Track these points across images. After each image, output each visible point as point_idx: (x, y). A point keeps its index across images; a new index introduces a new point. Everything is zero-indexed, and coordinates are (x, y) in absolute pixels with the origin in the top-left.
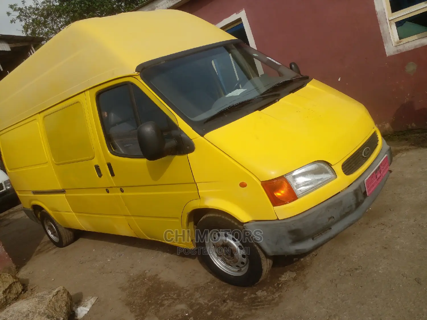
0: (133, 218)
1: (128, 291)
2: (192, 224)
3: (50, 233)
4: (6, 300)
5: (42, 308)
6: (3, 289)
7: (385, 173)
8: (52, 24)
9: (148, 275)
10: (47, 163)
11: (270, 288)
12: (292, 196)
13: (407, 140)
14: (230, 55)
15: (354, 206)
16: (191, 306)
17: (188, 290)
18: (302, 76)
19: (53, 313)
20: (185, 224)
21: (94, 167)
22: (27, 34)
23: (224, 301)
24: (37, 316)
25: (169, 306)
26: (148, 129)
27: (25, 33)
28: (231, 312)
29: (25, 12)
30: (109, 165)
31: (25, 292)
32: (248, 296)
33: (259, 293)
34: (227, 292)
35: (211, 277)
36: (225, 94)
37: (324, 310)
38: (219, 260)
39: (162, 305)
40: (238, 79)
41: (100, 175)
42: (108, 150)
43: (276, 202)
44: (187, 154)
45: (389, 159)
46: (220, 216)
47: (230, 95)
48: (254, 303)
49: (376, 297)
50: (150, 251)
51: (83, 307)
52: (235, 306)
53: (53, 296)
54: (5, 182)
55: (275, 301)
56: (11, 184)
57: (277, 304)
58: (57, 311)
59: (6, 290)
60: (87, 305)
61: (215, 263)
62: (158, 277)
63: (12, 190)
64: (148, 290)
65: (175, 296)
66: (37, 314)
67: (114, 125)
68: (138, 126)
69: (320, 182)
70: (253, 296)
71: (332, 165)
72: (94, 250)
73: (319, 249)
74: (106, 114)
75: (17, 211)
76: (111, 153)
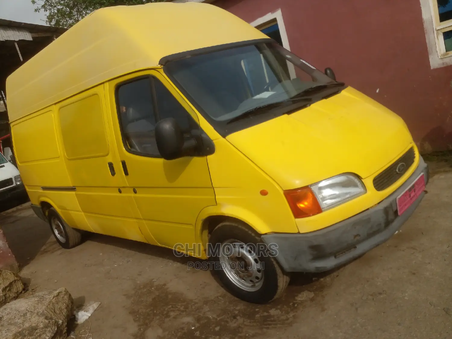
0: (144, 222)
1: (132, 299)
2: (206, 232)
3: (56, 232)
4: (6, 298)
5: (41, 308)
6: (3, 286)
7: (420, 192)
8: (78, 16)
9: (156, 284)
10: (59, 157)
11: (285, 307)
12: (317, 209)
13: (446, 161)
14: (261, 56)
15: (383, 225)
16: (198, 320)
17: (197, 303)
18: (336, 82)
19: (52, 314)
20: (199, 232)
21: (108, 165)
22: (51, 25)
23: (235, 317)
24: (35, 316)
25: (175, 318)
26: (167, 126)
27: (48, 23)
28: (240, 329)
29: (50, 2)
30: (124, 164)
31: (26, 291)
32: (260, 313)
33: (273, 312)
34: (238, 308)
35: (222, 290)
36: (253, 96)
37: (341, 334)
38: (232, 273)
39: (167, 316)
40: (268, 81)
41: (113, 173)
42: (123, 147)
43: (298, 213)
44: (207, 155)
45: (425, 177)
46: (236, 225)
47: (258, 97)
48: (266, 322)
49: (399, 324)
50: (161, 259)
51: (85, 311)
52: (245, 323)
53: (54, 297)
54: (15, 177)
55: (289, 321)
56: (21, 180)
57: (290, 324)
58: (56, 313)
59: (6, 287)
60: (88, 310)
61: (228, 276)
62: (166, 287)
63: (22, 186)
64: (154, 299)
65: (182, 309)
66: (35, 315)
67: (133, 121)
68: (156, 121)
69: (348, 196)
70: (265, 314)
71: (362, 178)
72: (101, 254)
73: (341, 269)
74: (124, 109)
75: (25, 209)
76: (126, 150)
